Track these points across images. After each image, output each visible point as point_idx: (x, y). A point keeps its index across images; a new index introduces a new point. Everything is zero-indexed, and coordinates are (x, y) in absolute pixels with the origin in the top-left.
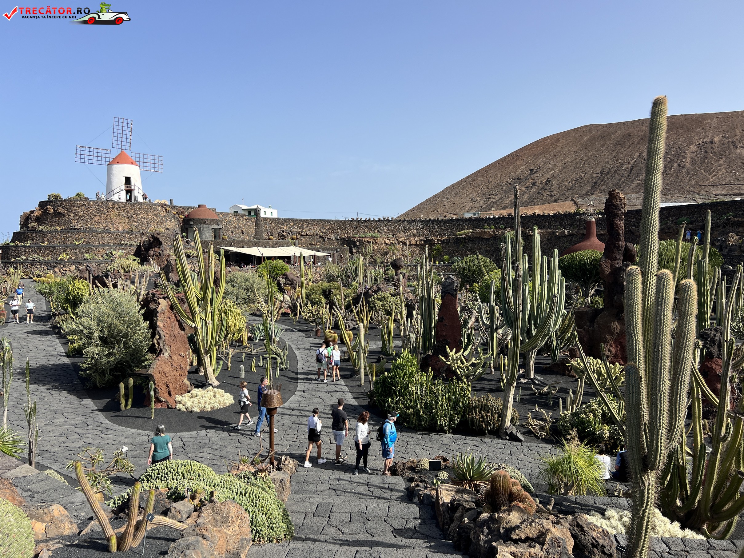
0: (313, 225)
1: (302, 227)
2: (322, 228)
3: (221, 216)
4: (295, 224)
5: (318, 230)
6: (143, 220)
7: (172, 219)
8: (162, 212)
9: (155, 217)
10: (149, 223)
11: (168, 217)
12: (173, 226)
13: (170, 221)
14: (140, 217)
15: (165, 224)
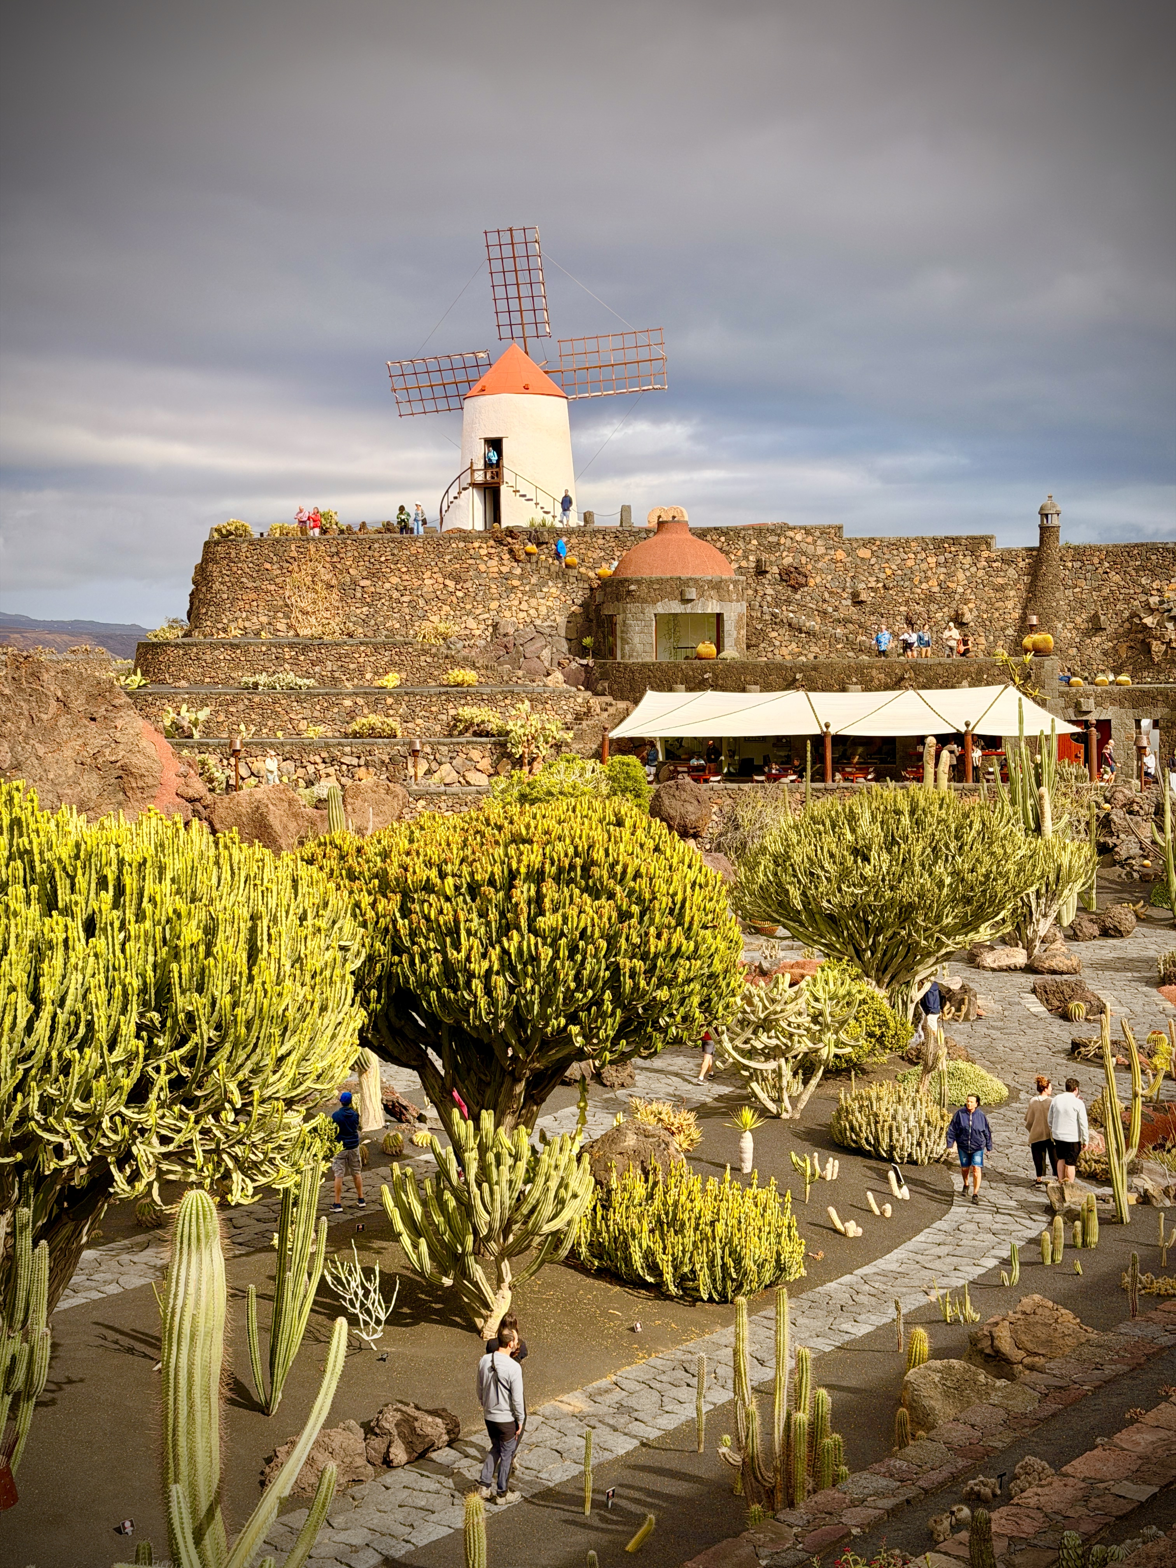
3: (864, 553)
6: (396, 595)
7: (545, 584)
8: (494, 563)
9: (451, 584)
10: (421, 602)
11: (521, 577)
12: (543, 610)
13: (532, 594)
14: (387, 586)
15: (494, 605)
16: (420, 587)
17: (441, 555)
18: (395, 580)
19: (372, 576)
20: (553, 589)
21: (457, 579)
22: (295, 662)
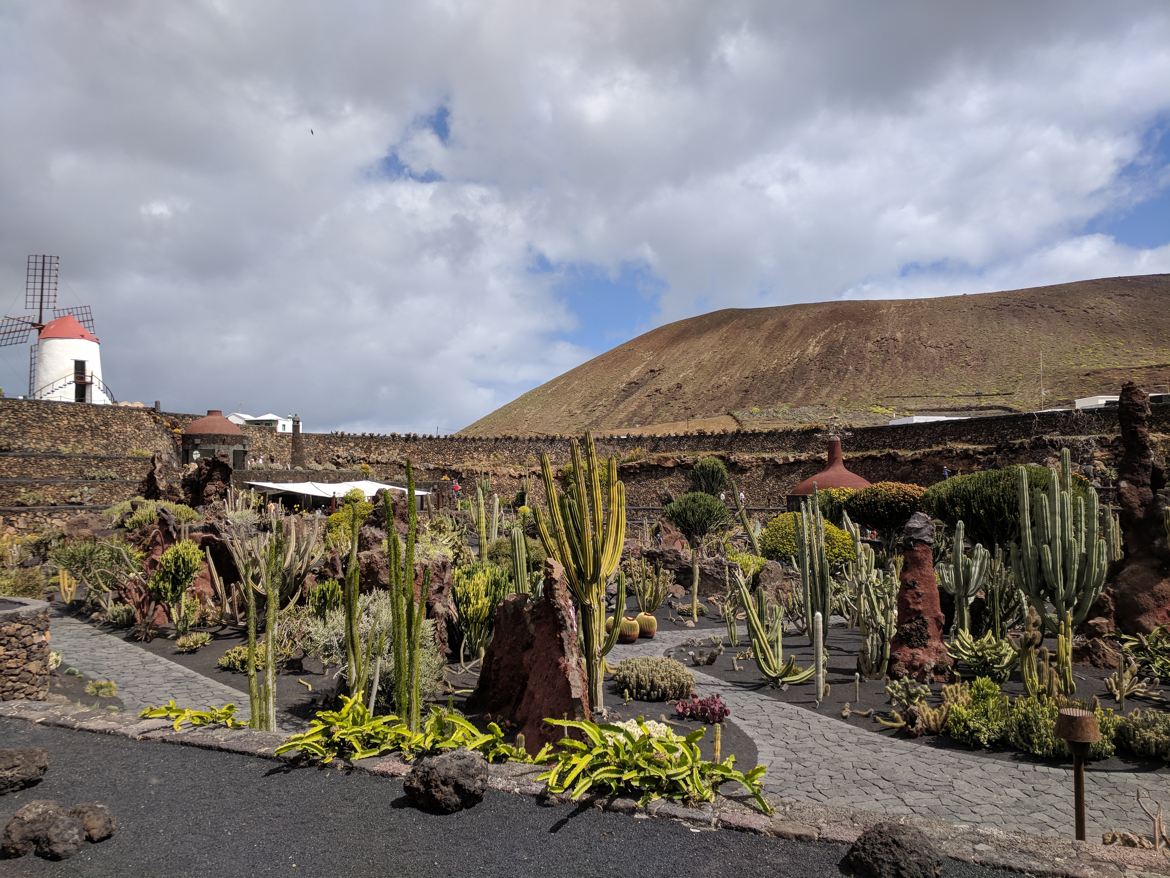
0: (387, 445)
1: (368, 450)
2: (402, 450)
4: (357, 445)
5: (395, 455)
6: (117, 435)
7: (163, 434)
9: (137, 431)
10: (128, 440)
11: (158, 430)
14: (113, 430)
15: (153, 442)
18: (116, 428)
20: (166, 436)
21: (139, 430)
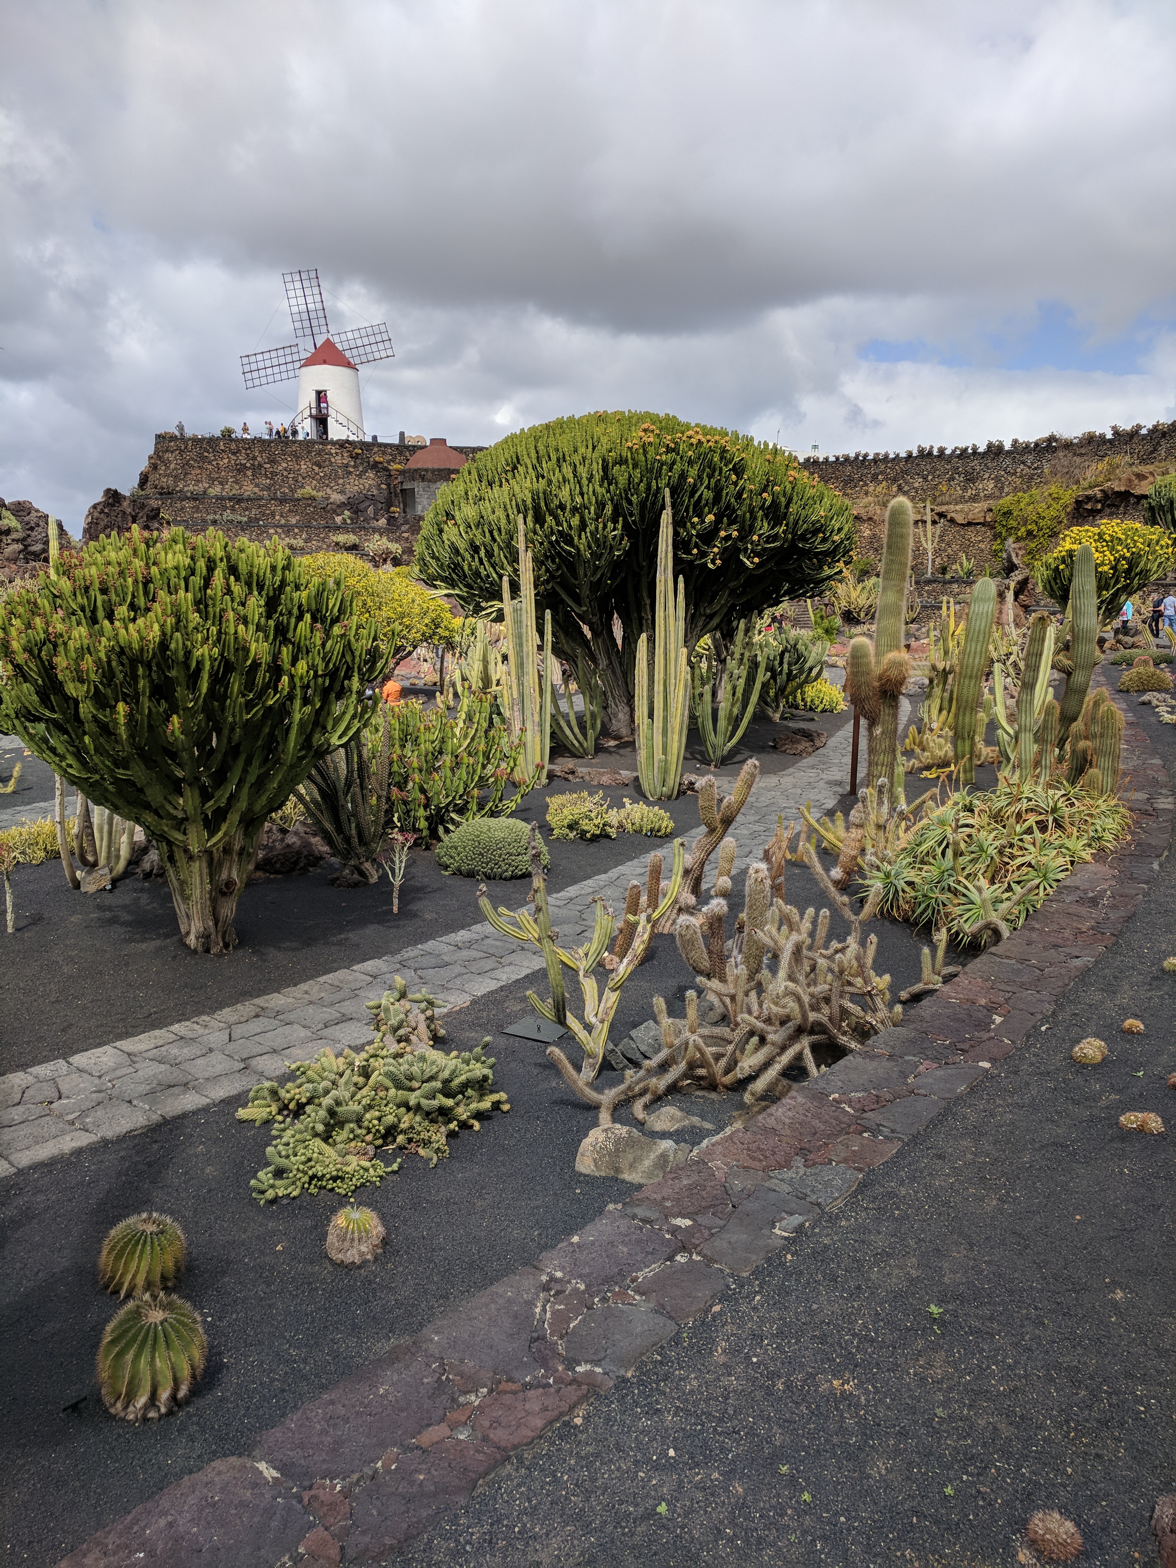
6: (285, 473)
7: (366, 472)
8: (339, 457)
9: (316, 468)
10: (300, 478)
12: (367, 486)
13: (360, 476)
15: (341, 481)
16: (299, 470)
17: (309, 452)
18: (285, 465)
19: (272, 462)
20: (371, 474)
21: (320, 466)
22: (233, 509)
